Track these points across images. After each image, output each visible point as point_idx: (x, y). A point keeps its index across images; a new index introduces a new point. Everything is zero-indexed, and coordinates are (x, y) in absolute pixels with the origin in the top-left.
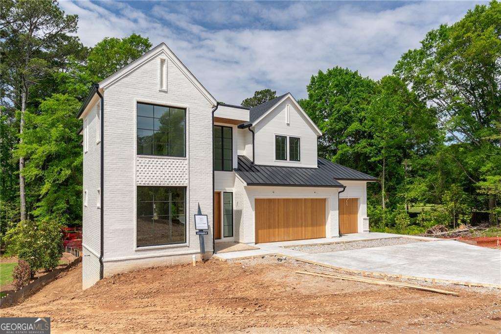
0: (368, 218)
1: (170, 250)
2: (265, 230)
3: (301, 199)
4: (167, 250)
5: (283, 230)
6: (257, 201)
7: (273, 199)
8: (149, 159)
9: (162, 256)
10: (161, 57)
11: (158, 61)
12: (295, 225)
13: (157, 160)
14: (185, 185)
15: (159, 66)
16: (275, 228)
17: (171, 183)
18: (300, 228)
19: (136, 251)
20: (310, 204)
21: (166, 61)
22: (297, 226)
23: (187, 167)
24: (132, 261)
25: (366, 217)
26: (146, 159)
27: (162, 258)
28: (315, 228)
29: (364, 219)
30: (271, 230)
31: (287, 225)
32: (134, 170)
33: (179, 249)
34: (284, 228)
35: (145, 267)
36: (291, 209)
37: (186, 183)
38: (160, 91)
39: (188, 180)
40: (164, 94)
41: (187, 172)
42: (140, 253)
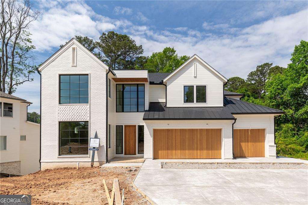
0: (276, 145)
1: (78, 158)
2: (165, 151)
3: (197, 129)
4: (76, 159)
5: (179, 151)
6: (155, 131)
7: (171, 129)
8: (65, 106)
9: (73, 162)
10: (72, 46)
11: (71, 49)
12: (191, 148)
13: (70, 106)
14: (87, 120)
15: (71, 52)
16: (172, 149)
17: (79, 119)
18: (195, 151)
19: (58, 158)
20: (206, 133)
21: (76, 48)
22: (193, 149)
23: (88, 109)
24: (56, 163)
25: (273, 144)
26: (63, 106)
27: (73, 163)
28: (210, 152)
29: (269, 146)
30: (169, 151)
31: (183, 148)
32: (57, 113)
33: (83, 158)
34: (180, 150)
35: (63, 167)
36: (187, 136)
37: (88, 119)
38: (72, 66)
39: (89, 117)
40: (75, 68)
41: (89, 112)
42: (60, 159)
